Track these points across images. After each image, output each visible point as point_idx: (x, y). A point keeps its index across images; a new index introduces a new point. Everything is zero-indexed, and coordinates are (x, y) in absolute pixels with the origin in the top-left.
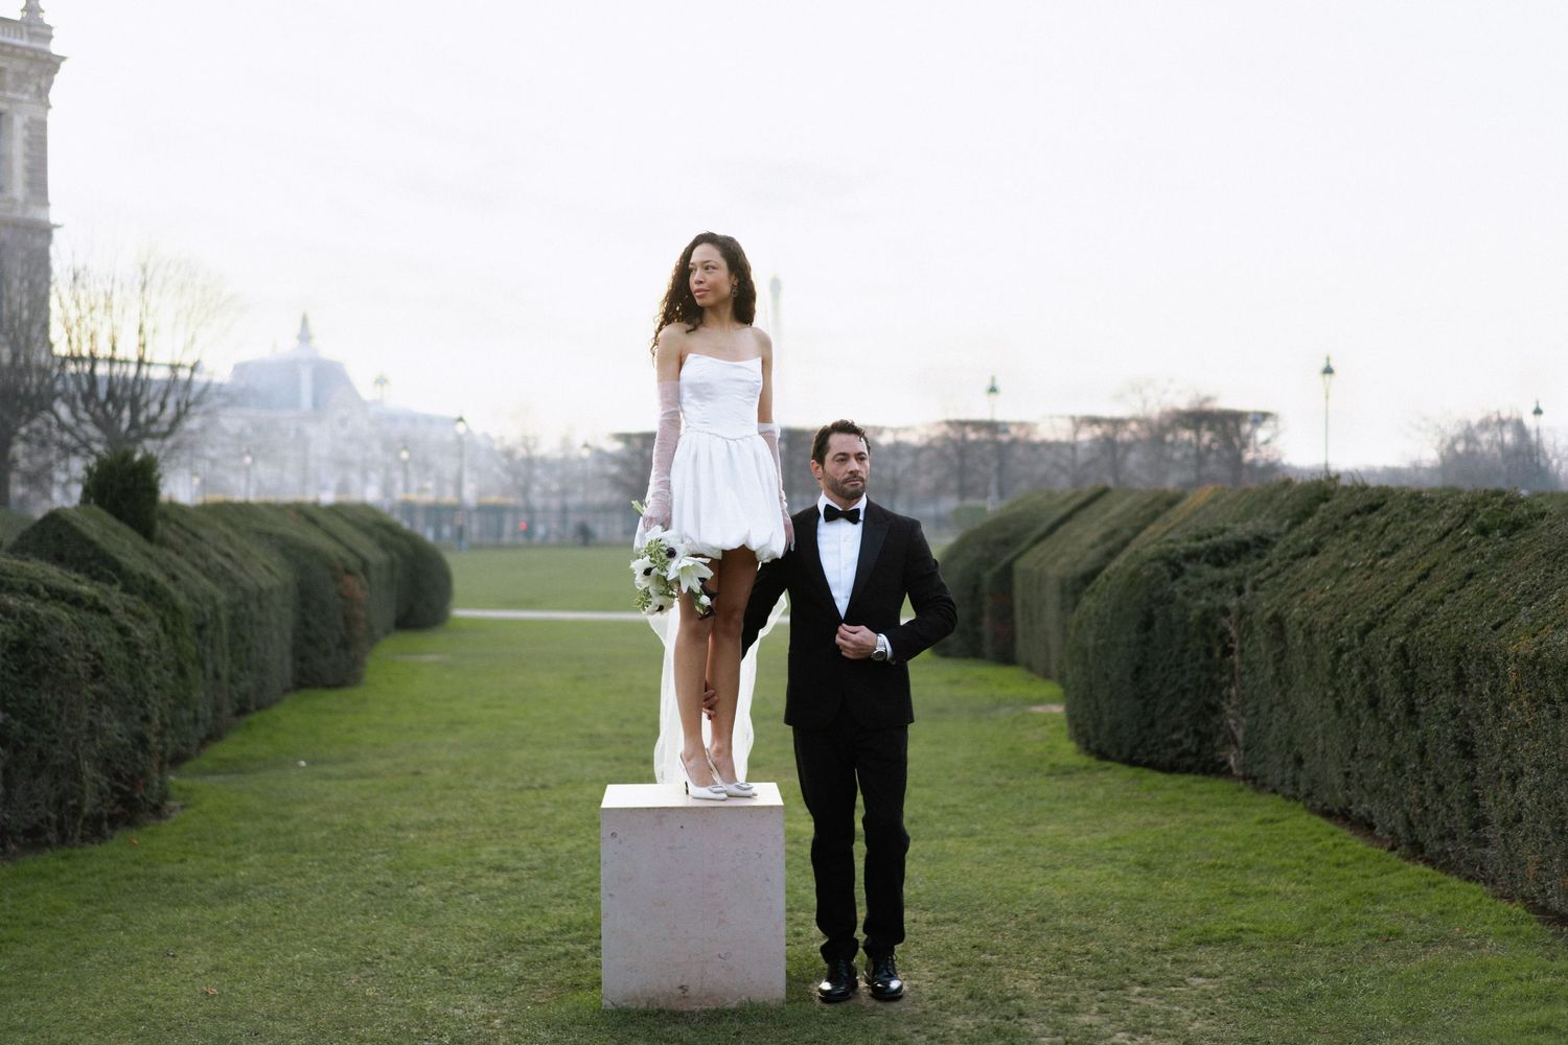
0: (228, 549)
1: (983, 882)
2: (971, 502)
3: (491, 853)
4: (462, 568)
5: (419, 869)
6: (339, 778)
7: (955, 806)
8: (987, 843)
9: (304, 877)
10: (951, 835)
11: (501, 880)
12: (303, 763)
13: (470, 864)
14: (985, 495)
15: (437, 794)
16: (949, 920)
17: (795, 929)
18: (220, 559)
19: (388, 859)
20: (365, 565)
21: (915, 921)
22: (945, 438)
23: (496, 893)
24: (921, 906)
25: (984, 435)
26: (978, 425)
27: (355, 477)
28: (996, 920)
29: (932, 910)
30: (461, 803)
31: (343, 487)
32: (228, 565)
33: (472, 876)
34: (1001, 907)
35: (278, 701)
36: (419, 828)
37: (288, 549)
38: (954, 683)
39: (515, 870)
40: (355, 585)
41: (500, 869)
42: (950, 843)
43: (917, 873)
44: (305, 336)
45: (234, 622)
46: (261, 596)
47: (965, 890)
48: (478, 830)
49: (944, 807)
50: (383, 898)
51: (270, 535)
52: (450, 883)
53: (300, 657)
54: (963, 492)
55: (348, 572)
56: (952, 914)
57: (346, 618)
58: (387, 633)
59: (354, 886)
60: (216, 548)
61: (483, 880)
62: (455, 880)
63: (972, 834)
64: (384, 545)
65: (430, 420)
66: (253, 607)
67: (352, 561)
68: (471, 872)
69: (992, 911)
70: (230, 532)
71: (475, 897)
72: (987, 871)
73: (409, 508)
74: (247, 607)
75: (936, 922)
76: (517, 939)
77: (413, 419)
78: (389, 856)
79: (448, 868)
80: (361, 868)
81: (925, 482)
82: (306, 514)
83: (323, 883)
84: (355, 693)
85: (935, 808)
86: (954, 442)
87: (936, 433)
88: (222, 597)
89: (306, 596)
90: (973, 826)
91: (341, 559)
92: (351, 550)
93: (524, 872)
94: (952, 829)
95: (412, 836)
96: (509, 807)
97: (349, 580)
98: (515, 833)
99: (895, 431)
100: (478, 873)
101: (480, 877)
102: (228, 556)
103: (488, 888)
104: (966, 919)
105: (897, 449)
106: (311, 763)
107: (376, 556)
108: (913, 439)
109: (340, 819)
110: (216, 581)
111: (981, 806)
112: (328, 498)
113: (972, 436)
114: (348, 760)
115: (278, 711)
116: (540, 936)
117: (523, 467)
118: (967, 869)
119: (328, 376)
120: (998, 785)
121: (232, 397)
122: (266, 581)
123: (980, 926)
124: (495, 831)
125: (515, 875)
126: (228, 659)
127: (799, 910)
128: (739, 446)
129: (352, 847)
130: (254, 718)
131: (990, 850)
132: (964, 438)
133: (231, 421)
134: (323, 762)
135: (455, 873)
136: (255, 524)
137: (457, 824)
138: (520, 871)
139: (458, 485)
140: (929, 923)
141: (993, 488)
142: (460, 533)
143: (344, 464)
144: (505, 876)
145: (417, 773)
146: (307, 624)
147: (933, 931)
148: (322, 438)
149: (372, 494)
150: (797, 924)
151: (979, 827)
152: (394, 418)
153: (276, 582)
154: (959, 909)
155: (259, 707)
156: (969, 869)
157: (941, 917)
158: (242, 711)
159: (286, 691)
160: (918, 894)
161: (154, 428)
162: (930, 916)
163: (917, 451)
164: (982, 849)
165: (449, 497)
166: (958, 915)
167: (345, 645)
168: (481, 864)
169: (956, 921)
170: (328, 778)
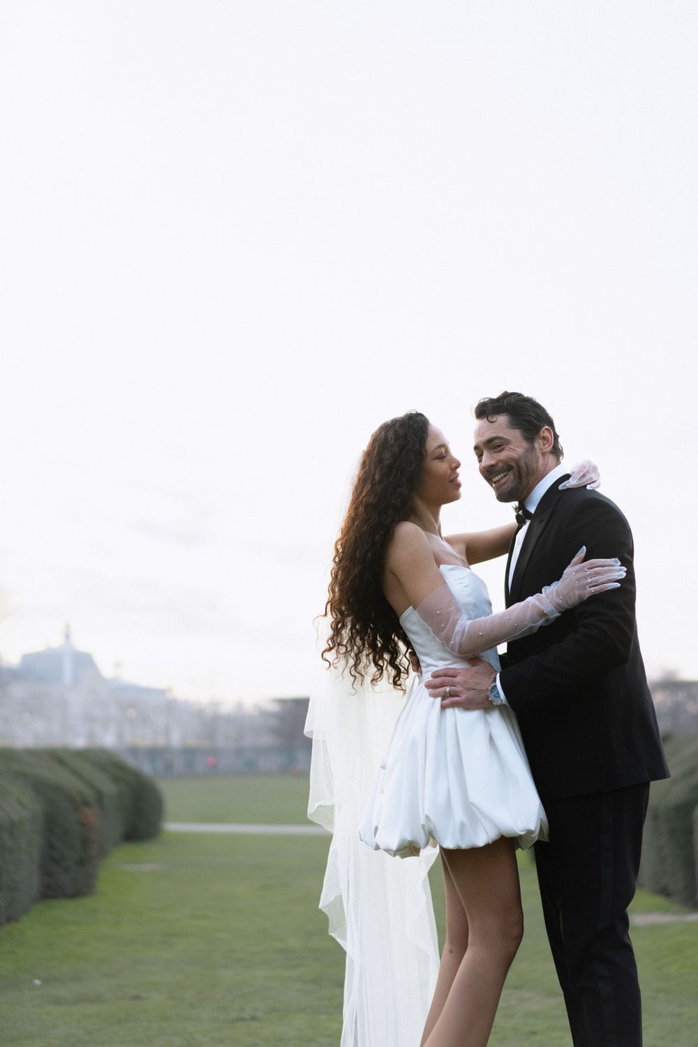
4: (172, 793)
6: (66, 1002)
12: (37, 982)
20: (100, 797)
27: (98, 729)
31: (91, 736)
35: (26, 911)
37: (40, 787)
40: (92, 815)
44: (67, 636)
46: (12, 827)
51: (24, 775)
53: (46, 872)
55: (86, 803)
57: (83, 841)
58: (115, 845)
64: (116, 779)
65: (149, 691)
66: (5, 836)
67: (89, 793)
73: (134, 751)
77: (138, 690)
82: (58, 757)
84: (86, 903)
89: (52, 825)
91: (82, 793)
92: (91, 785)
97: (85, 810)
106: (46, 981)
107: (109, 788)
112: (80, 742)
117: (211, 722)
119: (84, 662)
122: (18, 814)
133: (18, 692)
134: (56, 981)
136: (14, 766)
139: (167, 732)
142: (169, 767)
143: (91, 719)
145: (137, 998)
146: (52, 847)
148: (76, 702)
149: (109, 740)
152: (126, 689)
153: (27, 814)
165: (161, 741)
167: (82, 862)
170: (58, 1001)
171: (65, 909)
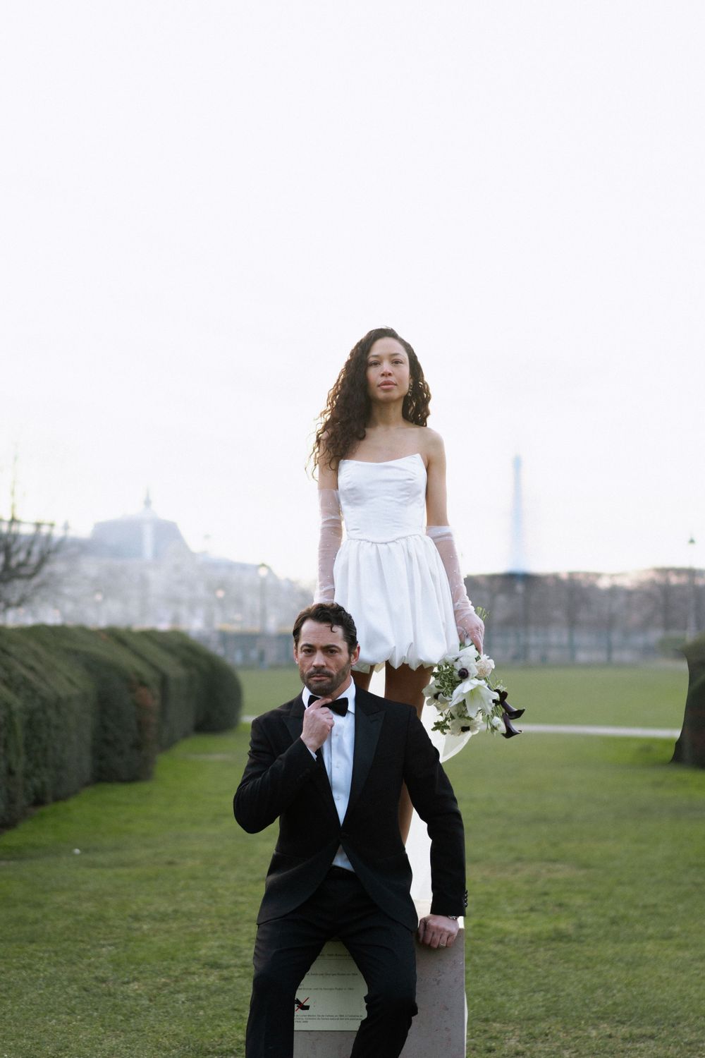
0: (32, 662)
1: (680, 991)
2: (675, 633)
3: (211, 948)
5: (138, 964)
6: (103, 866)
7: (655, 906)
8: (685, 947)
9: (31, 969)
10: (650, 938)
11: (213, 978)
12: (77, 851)
13: (187, 960)
14: (685, 628)
15: (182, 883)
16: (644, 1035)
17: (488, 1044)
18: (24, 672)
19: (115, 952)
20: (164, 681)
21: (610, 1036)
22: (653, 583)
23: (202, 993)
24: (617, 1019)
25: (683, 579)
26: (679, 572)
27: (184, 611)
28: (693, 1037)
29: (629, 1023)
30: (200, 894)
31: (176, 619)
32: (30, 676)
33: (187, 972)
34: (698, 1022)
35: (75, 793)
36: (154, 919)
37: (93, 666)
38: (657, 785)
39: (228, 967)
40: (148, 695)
41: (215, 965)
42: (649, 946)
43: (615, 980)
44: (148, 503)
45: (30, 725)
46: (59, 704)
47: (663, 1000)
48: (207, 922)
49: (645, 907)
50: (94, 995)
51: (76, 653)
52: (163, 980)
53: (98, 756)
54: (668, 625)
55: (143, 684)
56: (649, 1030)
57: (139, 723)
58: (186, 735)
59: (72, 980)
60: (23, 663)
61: (196, 977)
62: (169, 977)
63: (669, 937)
64: (185, 663)
65: (244, 567)
66: (51, 712)
67: (148, 674)
68: (186, 969)
69: (689, 1026)
70: (40, 650)
71: (182, 997)
72: (684, 978)
74: (45, 712)
75: (632, 1039)
76: (207, 1049)
77: (231, 566)
78: (117, 948)
79: (165, 963)
80: (86, 961)
81: (636, 617)
82: (116, 636)
83: (45, 976)
84: (144, 787)
85: (636, 907)
86: (660, 586)
87: (646, 577)
88: (17, 703)
89: (105, 704)
90: (671, 928)
91: (138, 674)
92: (154, 667)
93: (235, 970)
94: (651, 931)
95: (145, 927)
96: (241, 899)
97: (142, 691)
98: (239, 926)
99: (612, 576)
100: (193, 969)
101: (194, 973)
102: (32, 669)
103: (198, 987)
104: (662, 1035)
105: (614, 591)
106: (85, 851)
108: (627, 582)
109: (89, 907)
110: (17, 691)
111: (680, 907)
113: (674, 580)
114: (117, 848)
115: (72, 803)
116: (231, 1046)
118: (664, 975)
119: (167, 532)
120: (696, 885)
121: (84, 548)
122: (65, 690)
123: (677, 1044)
124: (222, 924)
125: (226, 973)
126: (23, 758)
127: (494, 1021)
128: (389, 550)
129: (86, 939)
130: (46, 809)
131: (688, 954)
132: (667, 580)
133: (90, 567)
134: (96, 850)
135: (170, 969)
136: (67, 644)
137: (189, 915)
138: (232, 969)
140: (624, 1039)
141: (692, 621)
143: (175, 601)
144: (216, 973)
145: (171, 863)
146: (105, 728)
147: (628, 1049)
148: (158, 580)
149: (195, 625)
150: (491, 1038)
151: (677, 929)
152: (215, 565)
153: (75, 691)
154: (655, 1023)
155: (57, 799)
156: (667, 975)
157: (637, 1031)
158: (39, 801)
159: (87, 784)
160: (614, 1004)
161: (23, 571)
162: (624, 1030)
163: (629, 593)
164: (680, 954)
165: (255, 627)
166: (654, 1031)
167: (137, 746)
168: (197, 959)
169: (652, 1037)
170: (93, 865)
171: (119, 793)
